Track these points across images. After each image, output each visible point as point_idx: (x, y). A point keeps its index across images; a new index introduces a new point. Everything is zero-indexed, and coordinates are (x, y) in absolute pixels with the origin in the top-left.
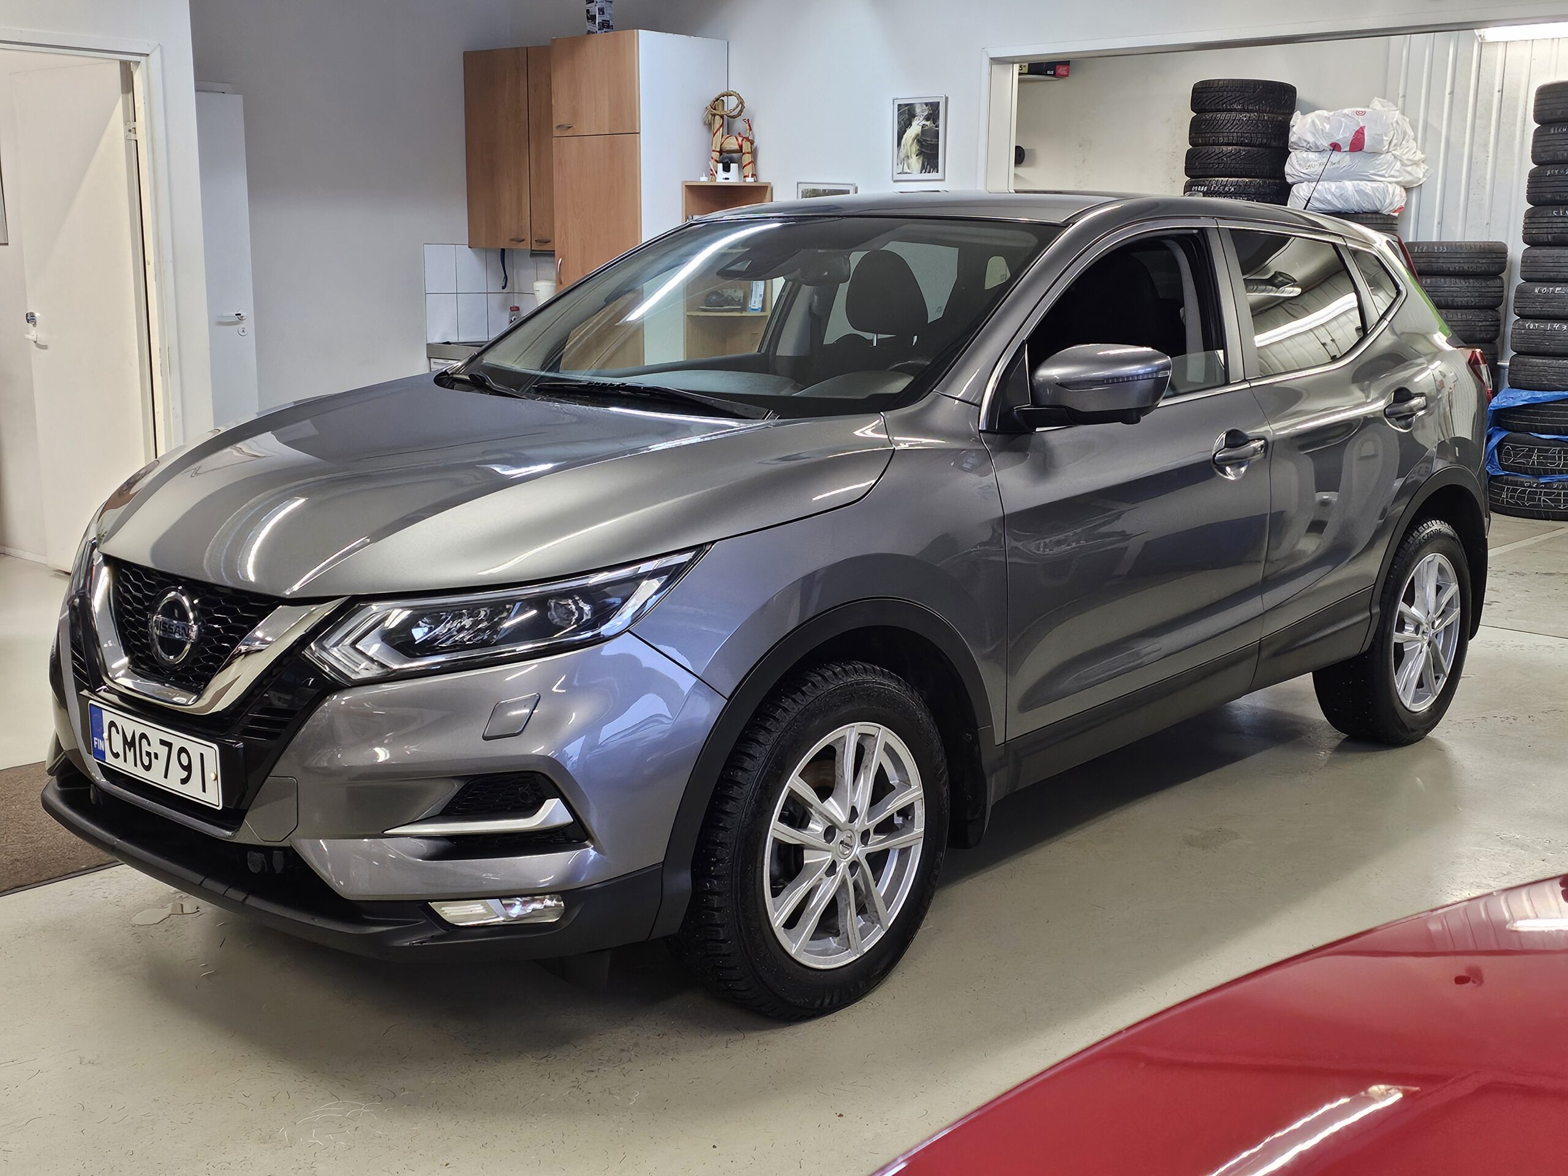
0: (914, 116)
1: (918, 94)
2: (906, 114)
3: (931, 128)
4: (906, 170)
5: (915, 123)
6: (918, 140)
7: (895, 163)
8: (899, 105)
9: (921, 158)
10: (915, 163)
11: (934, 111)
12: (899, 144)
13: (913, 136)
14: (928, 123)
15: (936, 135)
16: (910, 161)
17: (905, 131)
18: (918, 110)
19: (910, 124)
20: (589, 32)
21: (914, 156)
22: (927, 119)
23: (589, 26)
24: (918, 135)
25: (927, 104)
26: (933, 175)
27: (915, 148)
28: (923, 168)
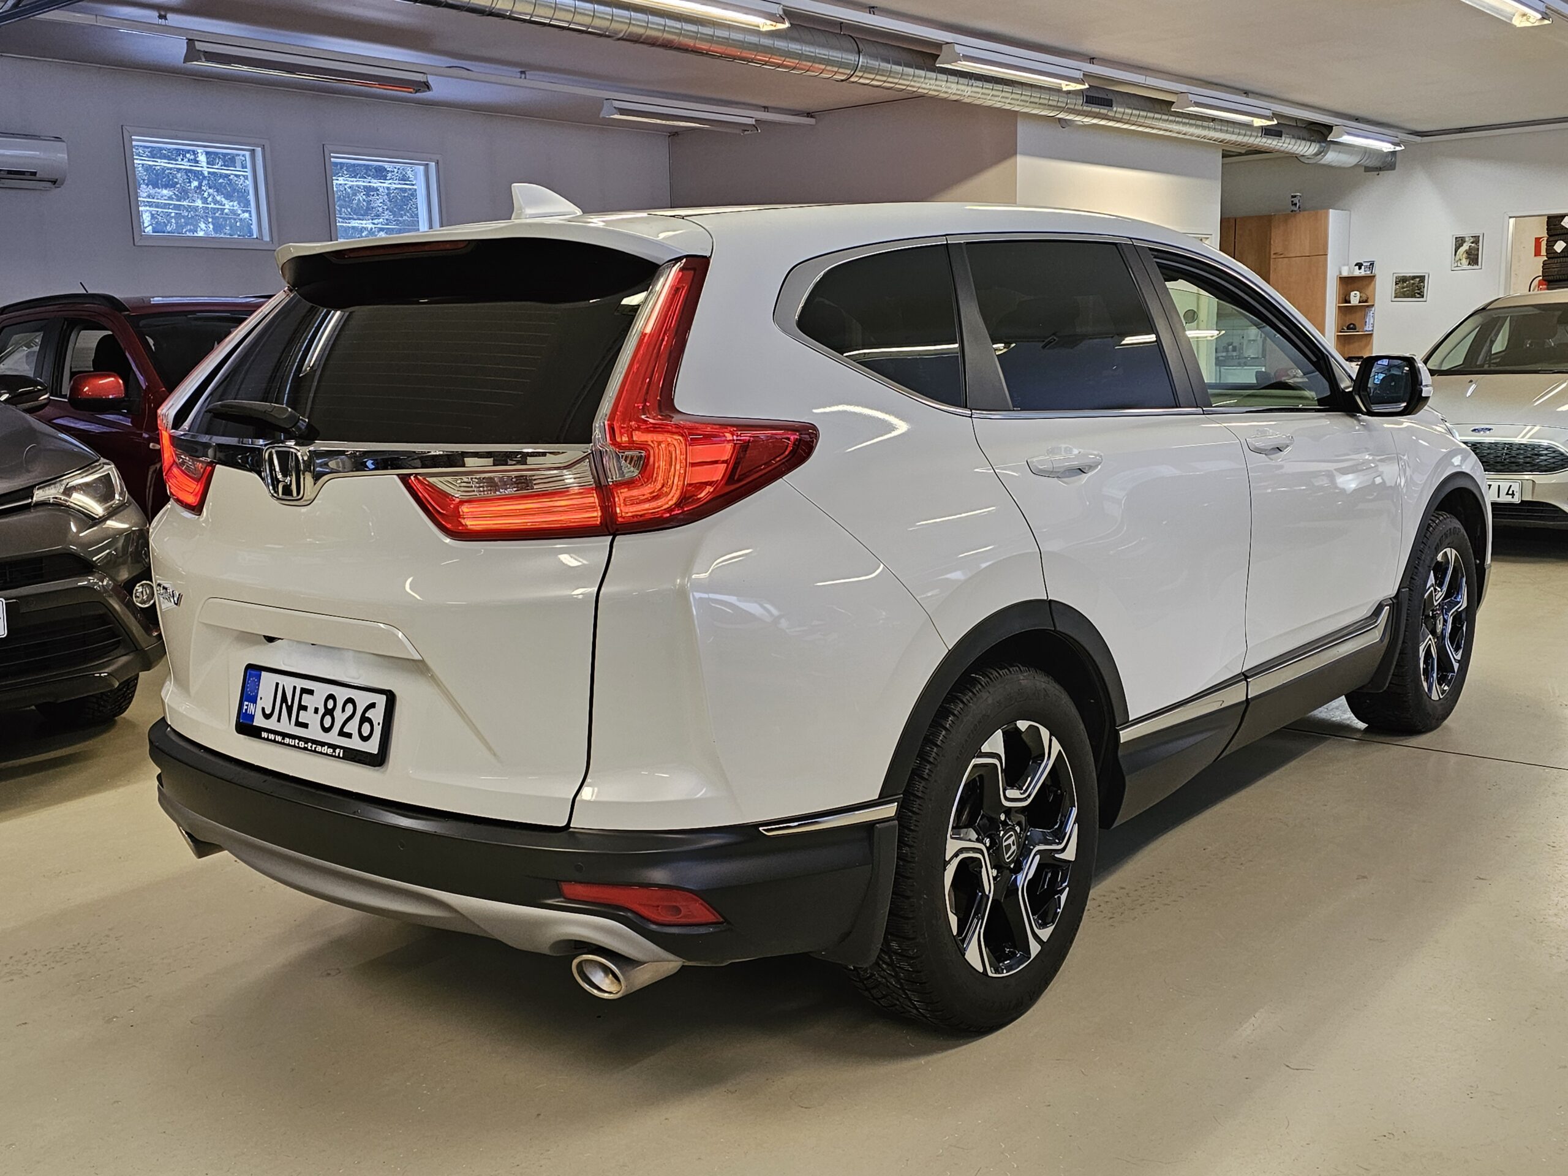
0: (1465, 242)
1: (1467, 233)
2: (1460, 242)
3: (1474, 247)
4: (1459, 265)
5: (1465, 245)
6: (1467, 253)
7: (1453, 263)
8: (1456, 238)
9: (1468, 261)
10: (1465, 262)
11: (1476, 240)
12: (1455, 255)
13: (1464, 250)
14: (1473, 245)
15: (1478, 249)
16: (1461, 261)
17: (1459, 248)
18: (1467, 239)
19: (1462, 245)
20: (1292, 211)
21: (1464, 260)
22: (1472, 243)
24: (1466, 250)
25: (1472, 237)
26: (1475, 267)
27: (1465, 255)
28: (1469, 264)
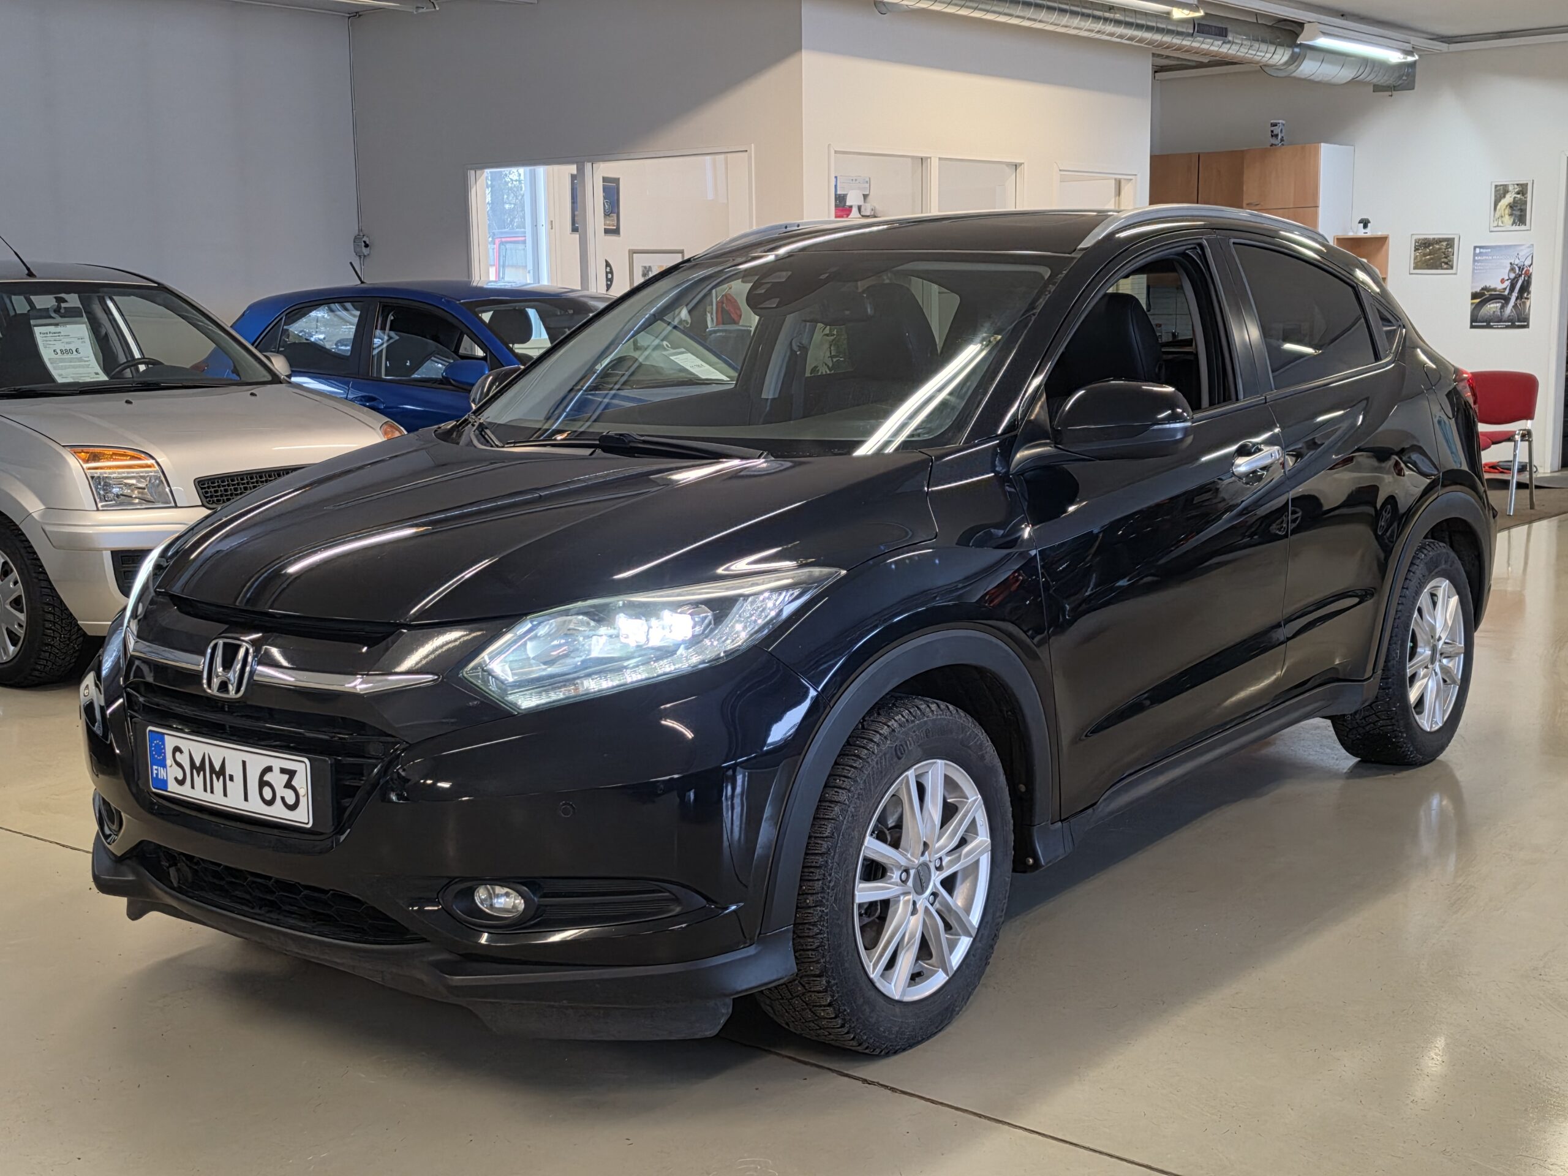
0: (1508, 192)
1: (1511, 179)
2: (1501, 192)
3: (1520, 199)
4: (1500, 224)
5: (1508, 196)
6: (1511, 207)
7: (1492, 221)
8: (1496, 186)
9: (1513, 217)
10: (1508, 220)
11: (1523, 190)
12: (1495, 209)
13: (1506, 204)
14: (1519, 196)
15: (1525, 203)
16: (1503, 219)
17: (1500, 201)
18: (1511, 188)
19: (1504, 197)
20: (1272, 145)
21: (1507, 216)
22: (1518, 193)
23: (1273, 141)
24: (1510, 204)
25: (1517, 185)
26: (1523, 227)
27: (1508, 211)
28: (1514, 223)
